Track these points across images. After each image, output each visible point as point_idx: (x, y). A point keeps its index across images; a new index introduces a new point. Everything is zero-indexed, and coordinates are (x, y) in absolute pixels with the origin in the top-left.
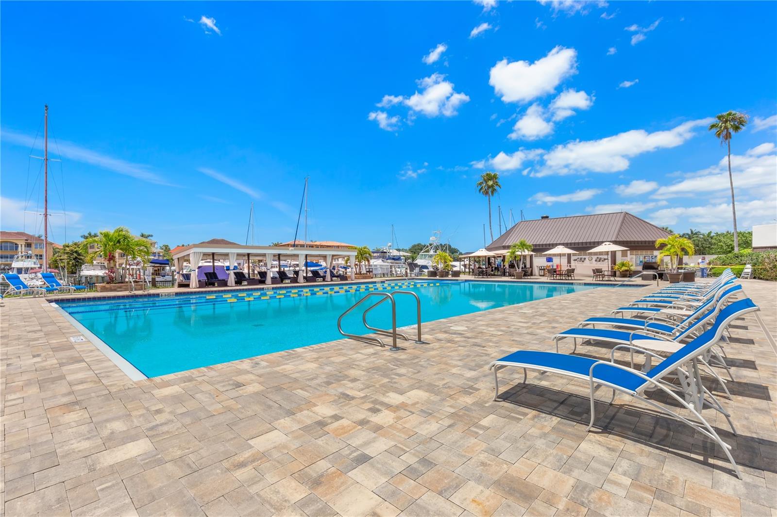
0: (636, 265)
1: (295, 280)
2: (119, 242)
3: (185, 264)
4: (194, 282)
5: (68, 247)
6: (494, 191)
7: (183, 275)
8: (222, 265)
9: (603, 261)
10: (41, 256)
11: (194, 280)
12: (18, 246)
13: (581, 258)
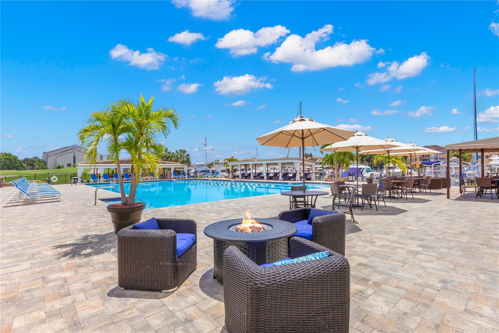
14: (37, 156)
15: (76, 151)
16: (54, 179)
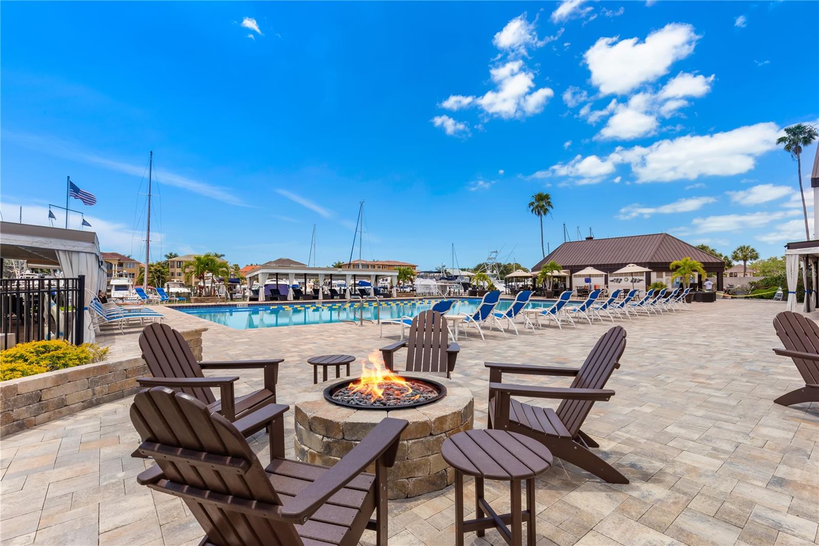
0: (673, 287)
1: (343, 296)
2: (207, 265)
3: (255, 283)
4: (262, 297)
5: (152, 266)
6: (546, 211)
7: (253, 291)
8: (285, 283)
9: (638, 282)
10: (133, 274)
11: (262, 295)
12: (112, 266)
13: (617, 279)
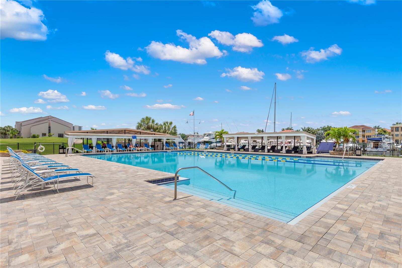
14: (10, 125)
15: (51, 122)
16: (41, 148)
